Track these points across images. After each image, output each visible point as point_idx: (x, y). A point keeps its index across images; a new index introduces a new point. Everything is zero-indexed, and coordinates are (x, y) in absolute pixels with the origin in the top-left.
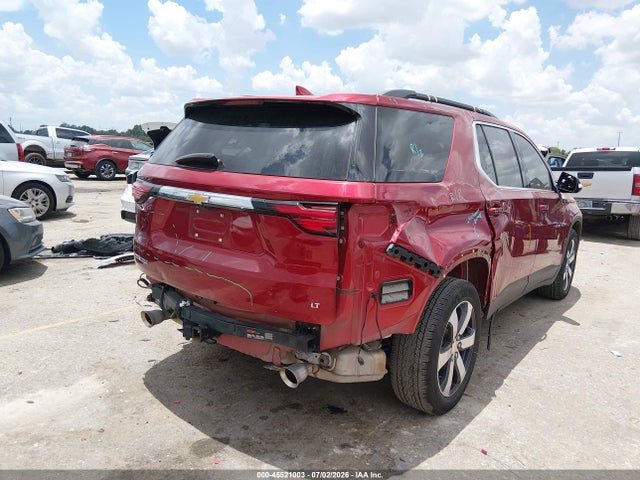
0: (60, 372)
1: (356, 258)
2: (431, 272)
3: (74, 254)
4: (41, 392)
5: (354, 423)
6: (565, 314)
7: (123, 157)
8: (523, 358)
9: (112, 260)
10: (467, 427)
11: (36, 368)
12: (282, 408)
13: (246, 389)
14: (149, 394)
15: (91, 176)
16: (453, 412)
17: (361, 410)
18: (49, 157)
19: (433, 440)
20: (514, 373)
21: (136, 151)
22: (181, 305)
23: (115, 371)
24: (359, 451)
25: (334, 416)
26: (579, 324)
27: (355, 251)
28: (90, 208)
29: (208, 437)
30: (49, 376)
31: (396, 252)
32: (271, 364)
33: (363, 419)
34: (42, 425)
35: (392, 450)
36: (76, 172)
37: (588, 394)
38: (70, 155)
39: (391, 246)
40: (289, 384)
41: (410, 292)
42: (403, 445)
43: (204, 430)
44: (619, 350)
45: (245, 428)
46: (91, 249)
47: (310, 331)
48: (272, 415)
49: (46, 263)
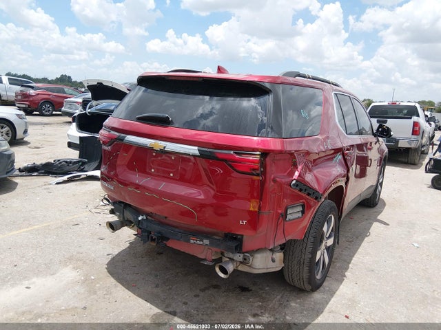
0: (45, 264)
1: (271, 190)
2: (316, 198)
3: (35, 174)
4: (34, 280)
5: (257, 299)
6: (379, 217)
7: (59, 100)
8: (358, 249)
9: (65, 178)
10: (333, 299)
12: (207, 288)
13: (179, 274)
14: (112, 280)
15: (35, 113)
16: (321, 288)
17: (261, 289)
18: (3, 98)
19: (313, 310)
20: (355, 260)
21: (70, 96)
22: (140, 218)
23: (85, 262)
24: (265, 318)
25: (244, 294)
26: (388, 225)
27: (270, 185)
28: (40, 138)
29: (161, 311)
30: (37, 268)
31: (297, 186)
32: (205, 260)
33: (264, 295)
34: (40, 305)
35: (287, 317)
36: (24, 110)
37: (404, 274)
38: (19, 97)
39: (294, 182)
40: (222, 275)
41: (303, 212)
42: (294, 313)
43: (157, 306)
44: (418, 242)
45: (185, 303)
46: (48, 169)
47: (236, 239)
48: (202, 294)
49: (16, 180)
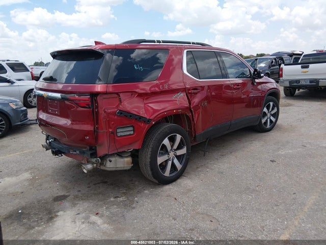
1: (103, 117)
2: (144, 121)
4: (5, 179)
8: (225, 160)
10: (175, 189)
11: (8, 170)
20: (215, 166)
22: (50, 141)
24: (121, 199)
27: (102, 114)
31: (121, 113)
33: (131, 187)
39: (118, 111)
41: (134, 131)
42: (142, 197)
